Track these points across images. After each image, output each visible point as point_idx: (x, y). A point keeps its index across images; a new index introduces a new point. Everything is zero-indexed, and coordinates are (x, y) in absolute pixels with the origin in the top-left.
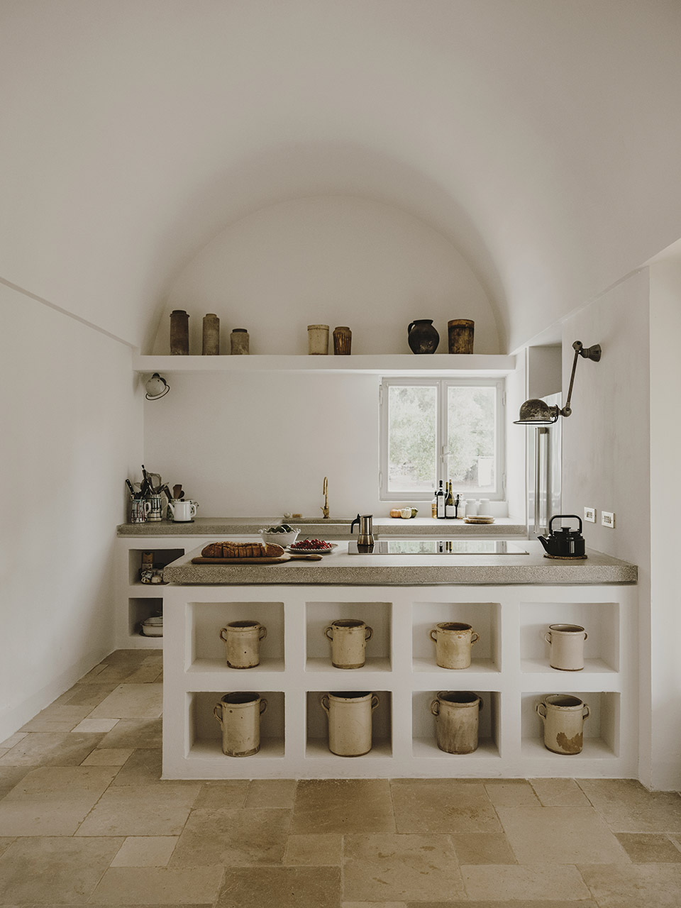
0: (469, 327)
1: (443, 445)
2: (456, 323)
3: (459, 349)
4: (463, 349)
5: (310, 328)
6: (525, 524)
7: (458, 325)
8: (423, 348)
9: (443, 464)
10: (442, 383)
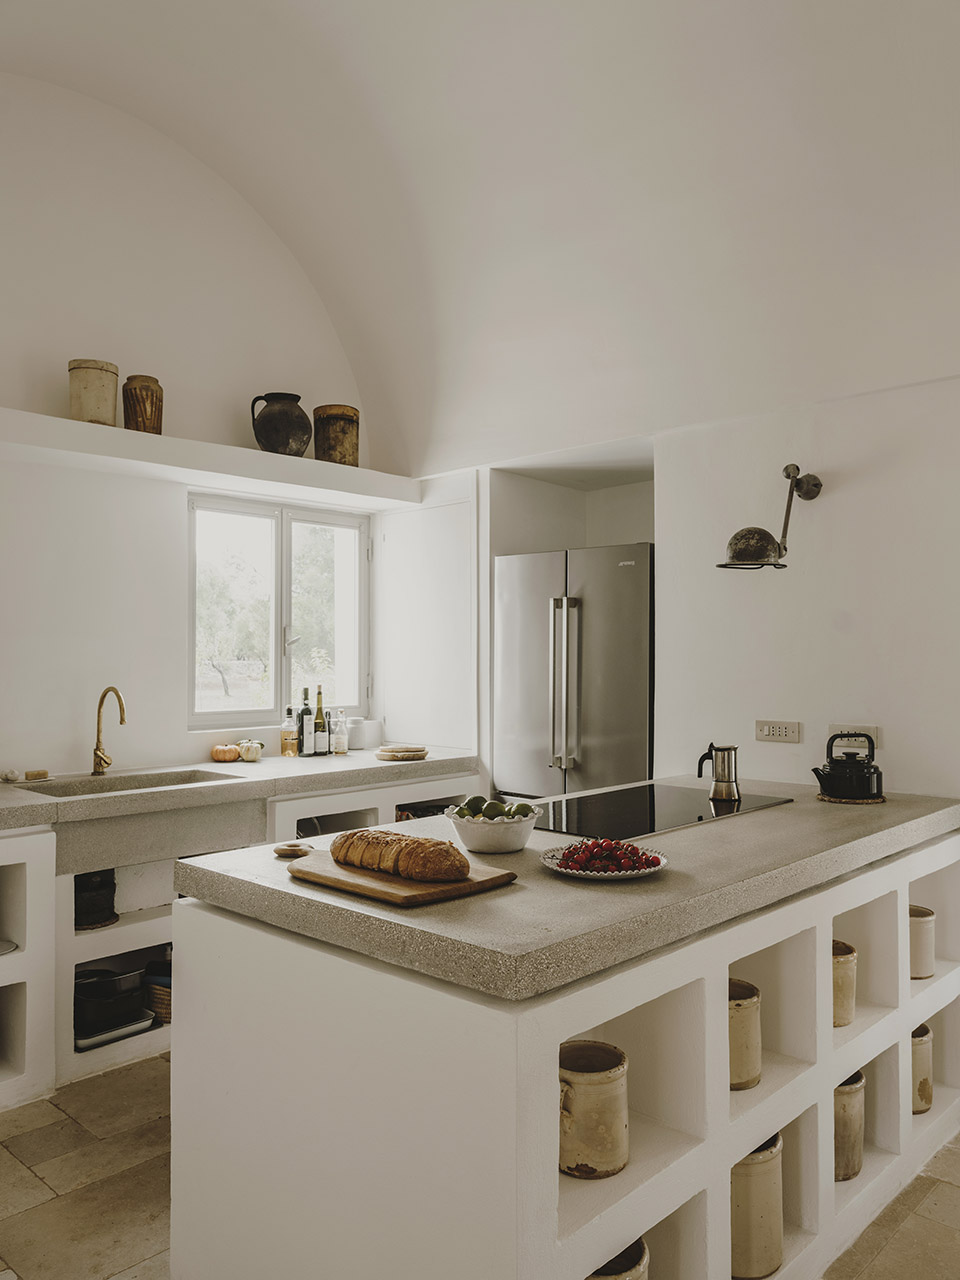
0: (350, 420)
1: (284, 626)
2: (334, 411)
3: (344, 457)
4: (351, 458)
5: (76, 367)
6: (474, 754)
7: (343, 414)
8: (293, 445)
9: (284, 658)
10: (284, 514)
